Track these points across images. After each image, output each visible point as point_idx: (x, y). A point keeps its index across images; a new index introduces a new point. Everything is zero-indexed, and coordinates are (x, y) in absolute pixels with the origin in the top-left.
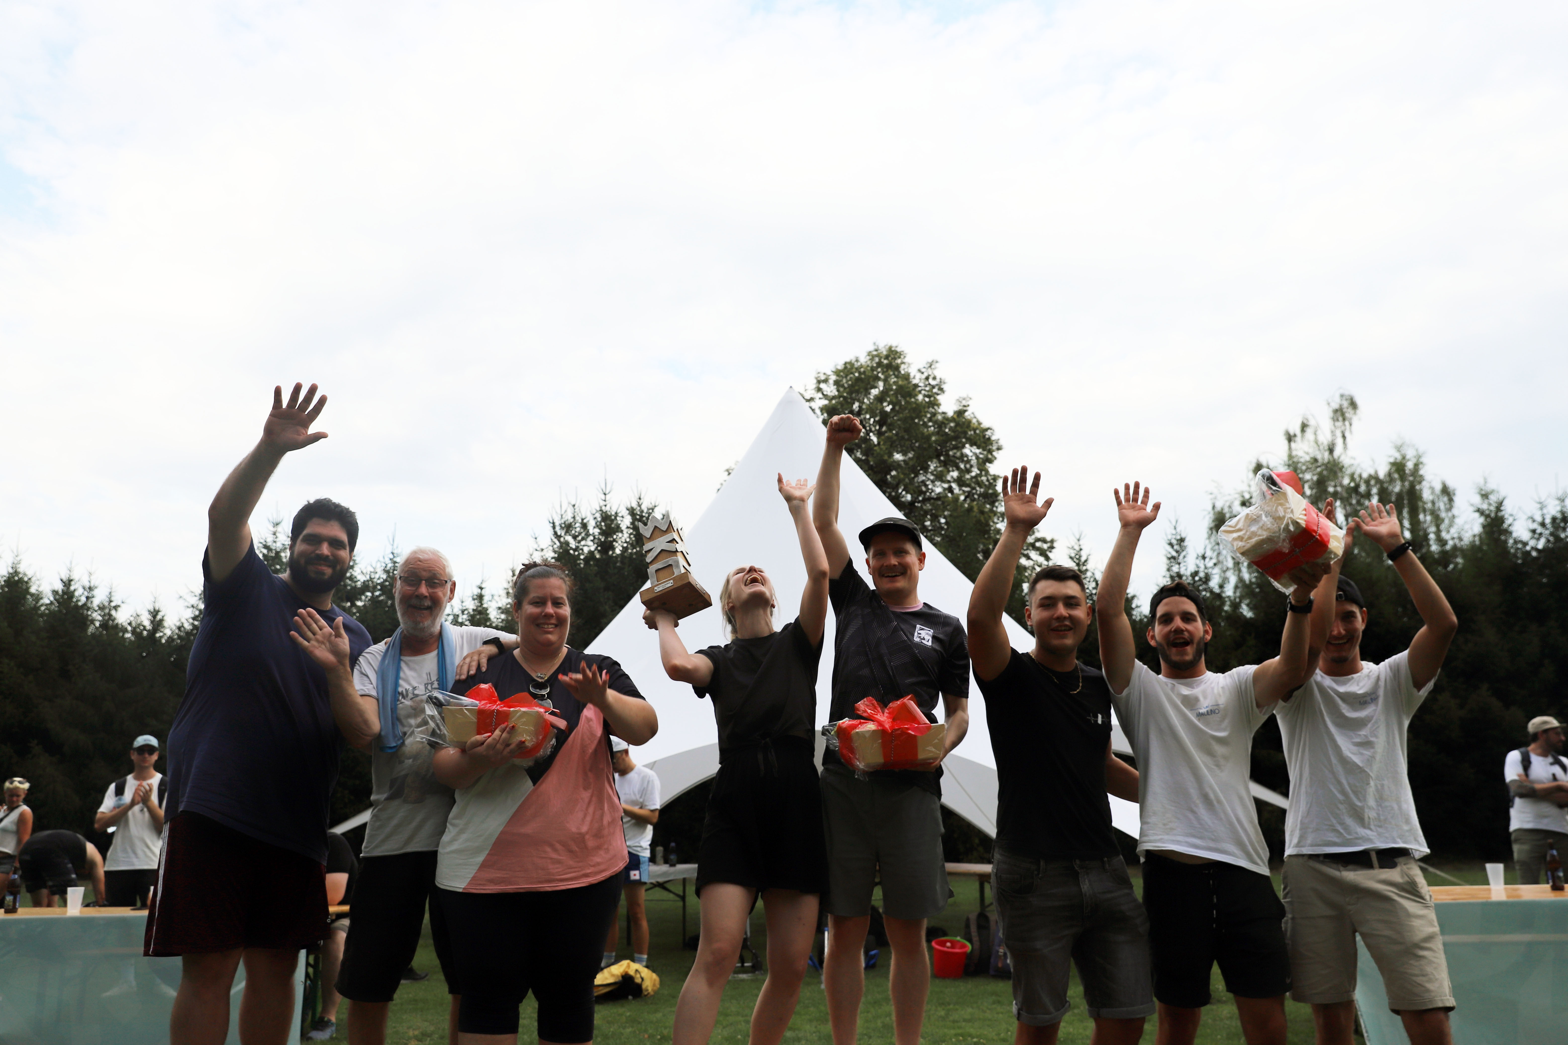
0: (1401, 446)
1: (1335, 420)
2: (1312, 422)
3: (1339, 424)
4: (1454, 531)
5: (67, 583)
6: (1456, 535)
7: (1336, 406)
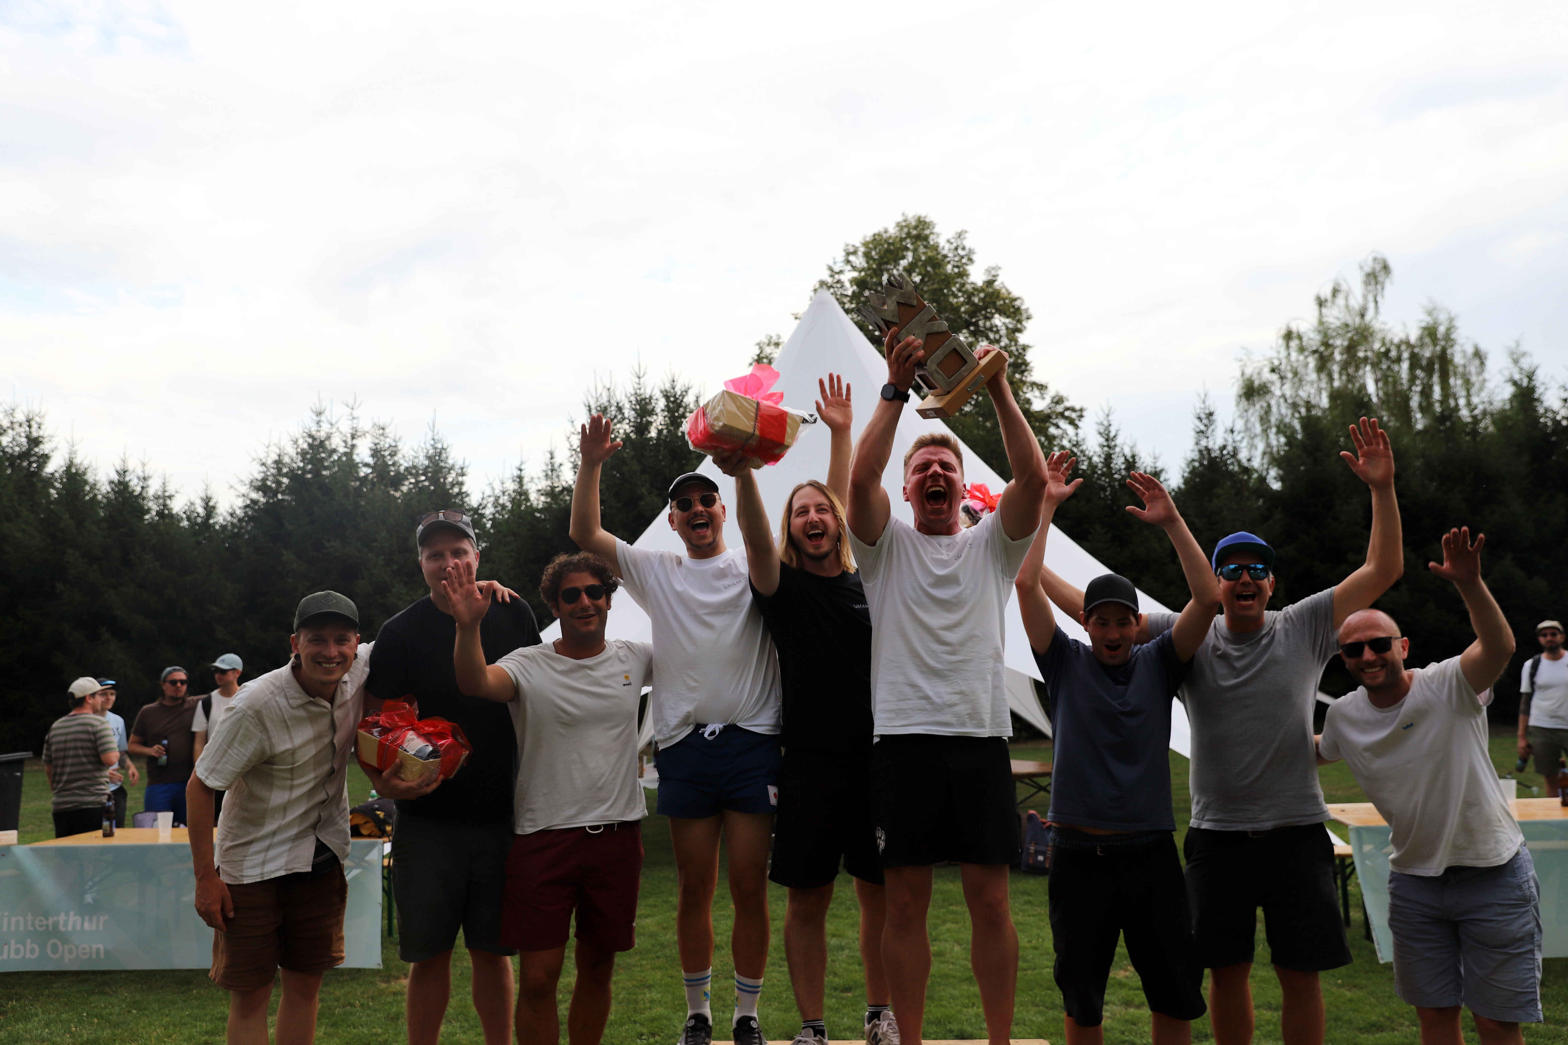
0: (1432, 310)
1: (1367, 283)
2: (1344, 287)
3: (1371, 288)
4: (1484, 395)
5: (123, 473)
6: (1486, 399)
7: (1368, 269)
